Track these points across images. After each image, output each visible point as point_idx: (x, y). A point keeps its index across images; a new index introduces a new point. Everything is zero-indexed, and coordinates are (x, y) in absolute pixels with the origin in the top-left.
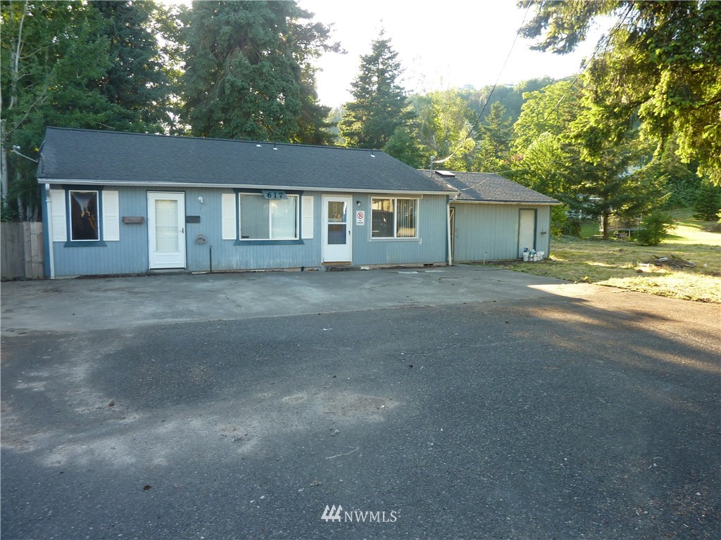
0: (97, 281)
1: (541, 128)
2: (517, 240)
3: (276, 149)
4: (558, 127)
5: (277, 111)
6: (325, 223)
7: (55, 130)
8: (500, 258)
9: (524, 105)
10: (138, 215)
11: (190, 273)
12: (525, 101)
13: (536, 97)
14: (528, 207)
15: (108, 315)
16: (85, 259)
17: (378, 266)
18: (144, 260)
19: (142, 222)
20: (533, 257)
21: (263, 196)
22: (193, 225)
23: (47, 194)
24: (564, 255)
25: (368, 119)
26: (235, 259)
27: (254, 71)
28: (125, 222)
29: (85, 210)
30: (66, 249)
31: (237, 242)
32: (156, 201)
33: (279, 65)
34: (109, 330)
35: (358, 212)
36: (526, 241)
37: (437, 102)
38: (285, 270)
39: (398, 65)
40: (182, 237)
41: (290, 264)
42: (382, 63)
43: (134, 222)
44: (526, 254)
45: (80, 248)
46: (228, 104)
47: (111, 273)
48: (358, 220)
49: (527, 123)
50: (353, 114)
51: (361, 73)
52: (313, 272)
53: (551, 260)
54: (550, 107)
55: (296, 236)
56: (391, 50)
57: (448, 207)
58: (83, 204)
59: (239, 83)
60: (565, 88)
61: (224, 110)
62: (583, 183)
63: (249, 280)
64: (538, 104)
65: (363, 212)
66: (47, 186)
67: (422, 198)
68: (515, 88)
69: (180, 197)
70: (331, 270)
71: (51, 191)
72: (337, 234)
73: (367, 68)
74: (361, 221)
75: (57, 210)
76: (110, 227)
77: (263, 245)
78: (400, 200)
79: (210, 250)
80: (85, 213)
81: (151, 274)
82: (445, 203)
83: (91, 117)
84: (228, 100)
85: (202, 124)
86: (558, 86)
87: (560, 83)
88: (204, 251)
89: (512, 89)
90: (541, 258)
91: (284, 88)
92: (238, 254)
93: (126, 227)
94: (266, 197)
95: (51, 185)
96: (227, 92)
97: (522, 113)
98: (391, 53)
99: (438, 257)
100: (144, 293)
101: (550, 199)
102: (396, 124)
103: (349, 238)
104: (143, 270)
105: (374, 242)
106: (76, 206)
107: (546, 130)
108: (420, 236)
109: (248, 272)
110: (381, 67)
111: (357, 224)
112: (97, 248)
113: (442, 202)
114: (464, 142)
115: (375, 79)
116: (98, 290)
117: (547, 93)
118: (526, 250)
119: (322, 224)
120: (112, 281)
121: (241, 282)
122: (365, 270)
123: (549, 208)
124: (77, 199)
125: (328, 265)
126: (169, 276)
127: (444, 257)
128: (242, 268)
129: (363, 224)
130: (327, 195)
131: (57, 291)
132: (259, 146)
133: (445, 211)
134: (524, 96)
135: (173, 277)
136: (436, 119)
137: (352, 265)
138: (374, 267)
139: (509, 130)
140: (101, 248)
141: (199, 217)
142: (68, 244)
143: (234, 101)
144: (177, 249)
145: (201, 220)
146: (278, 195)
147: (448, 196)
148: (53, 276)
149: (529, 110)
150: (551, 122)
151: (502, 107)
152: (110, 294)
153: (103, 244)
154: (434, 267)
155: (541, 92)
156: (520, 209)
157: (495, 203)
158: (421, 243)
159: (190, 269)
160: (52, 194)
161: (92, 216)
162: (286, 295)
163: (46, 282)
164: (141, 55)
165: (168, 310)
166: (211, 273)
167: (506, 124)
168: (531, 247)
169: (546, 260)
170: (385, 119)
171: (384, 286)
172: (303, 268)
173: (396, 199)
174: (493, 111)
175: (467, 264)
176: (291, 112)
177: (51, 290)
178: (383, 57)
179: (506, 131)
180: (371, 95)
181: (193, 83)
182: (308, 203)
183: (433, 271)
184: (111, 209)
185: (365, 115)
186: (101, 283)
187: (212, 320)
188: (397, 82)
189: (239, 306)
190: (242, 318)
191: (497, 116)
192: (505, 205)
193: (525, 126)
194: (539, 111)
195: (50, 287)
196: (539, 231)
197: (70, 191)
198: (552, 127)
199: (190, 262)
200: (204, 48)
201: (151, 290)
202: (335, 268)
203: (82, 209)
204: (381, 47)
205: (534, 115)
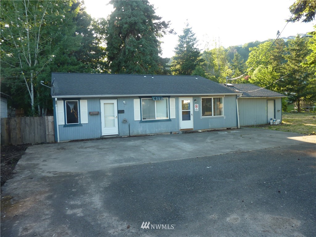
0: (80, 143)
1: (258, 63)
2: (266, 114)
3: (153, 77)
4: (266, 62)
5: (149, 61)
6: (181, 111)
7: (55, 74)
8: (259, 124)
9: (250, 53)
10: (96, 111)
11: (121, 137)
12: (250, 51)
13: (255, 50)
14: (271, 99)
15: (93, 162)
16: (73, 132)
17: (205, 130)
18: (99, 132)
19: (98, 114)
20: (275, 123)
21: (153, 99)
22: (121, 114)
23: (56, 103)
24: (288, 121)
25: (183, 63)
26: (140, 130)
27: (138, 43)
28: (91, 114)
29: (72, 109)
30: (65, 128)
31: (141, 122)
32: (104, 104)
33: (149, 40)
34: (98, 171)
35: (195, 105)
36: (271, 115)
37: (214, 54)
38: (163, 134)
39: (195, 39)
40: (116, 120)
41: (165, 131)
42: (188, 38)
43: (95, 114)
44: (272, 121)
45: (70, 128)
46: (127, 59)
47: (84, 138)
48: (195, 109)
49: (252, 61)
50: (176, 61)
51: (179, 43)
52: (176, 134)
53: (283, 123)
54: (262, 53)
55: (167, 117)
56: (192, 33)
57: (237, 100)
58: (72, 107)
59: (132, 49)
60: (268, 45)
61: (126, 62)
62: (287, 87)
63: (150, 140)
64: (256, 52)
65: (198, 105)
66: (56, 99)
67: (225, 96)
68: (243, 47)
69: (115, 102)
70: (185, 133)
71: (57, 101)
72: (186, 116)
73: (181, 41)
74: (197, 109)
75: (60, 110)
76: (84, 118)
77: (153, 122)
78: (214, 98)
79: (129, 126)
80: (73, 111)
81: (103, 138)
82: (235, 99)
83: (71, 67)
84: (127, 57)
85: (116, 69)
86: (265, 44)
87: (266, 43)
88: (126, 126)
89: (241, 47)
90: (279, 123)
91: (151, 50)
92: (142, 127)
93: (91, 117)
94: (154, 100)
95: (57, 98)
96: (127, 53)
97: (249, 57)
98: (192, 34)
99: (233, 125)
100: (105, 149)
101: (281, 95)
102: (196, 65)
103: (192, 117)
104: (99, 136)
105: (203, 119)
106: (68, 108)
107: (261, 64)
108: (224, 115)
109: (146, 135)
110: (187, 40)
111: (195, 111)
112: (78, 127)
113: (234, 98)
114: (227, 71)
115: (185, 45)
116: (82, 147)
117: (261, 47)
118: (271, 119)
119: (179, 111)
120: (86, 142)
121: (147, 141)
122: (199, 132)
123: (280, 99)
124: (69, 104)
125: (183, 130)
126: (112, 139)
127: (236, 124)
128: (143, 133)
129: (198, 110)
130: (181, 97)
131: (63, 149)
132: (145, 76)
133: (235, 103)
134: (250, 49)
135: (114, 139)
136: (214, 62)
137: (194, 130)
138: (203, 130)
139: (243, 65)
140: (80, 127)
141: (124, 110)
142: (65, 126)
143: (130, 57)
144: (114, 126)
145: (125, 112)
146: (159, 98)
147: (236, 95)
148: (59, 141)
149: (252, 55)
150: (263, 60)
151: (239, 55)
152: (89, 150)
153: (81, 125)
154: (231, 129)
155: (257, 47)
156: (267, 100)
157: (256, 97)
158: (225, 118)
159: (121, 135)
160: (58, 103)
161: (76, 112)
162: (173, 147)
163: (56, 144)
164: (89, 39)
165: (121, 158)
166: (130, 136)
167: (241, 62)
168: (273, 117)
169: (281, 124)
170: (191, 62)
171: (217, 140)
172: (171, 133)
173: (212, 98)
174: (235, 57)
175: (245, 127)
176: (155, 61)
177: (60, 148)
178: (188, 36)
179: (241, 65)
180: (184, 53)
181: (111, 50)
182: (172, 101)
183: (234, 132)
184: (84, 108)
185: (181, 62)
186: (82, 144)
187: (146, 163)
188: (195, 46)
189: (153, 154)
190: (160, 162)
191: (237, 59)
192: (260, 98)
193: (251, 63)
194: (257, 56)
195: (60, 147)
196: (276, 110)
197: (66, 101)
198: (263, 62)
199: (120, 132)
200: (116, 35)
201: (107, 147)
202: (187, 132)
203: (71, 109)
204: (187, 31)
205: (255, 57)
